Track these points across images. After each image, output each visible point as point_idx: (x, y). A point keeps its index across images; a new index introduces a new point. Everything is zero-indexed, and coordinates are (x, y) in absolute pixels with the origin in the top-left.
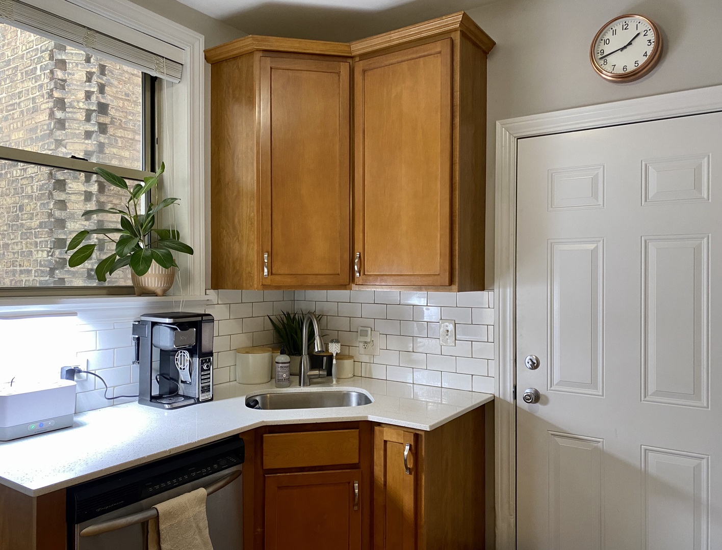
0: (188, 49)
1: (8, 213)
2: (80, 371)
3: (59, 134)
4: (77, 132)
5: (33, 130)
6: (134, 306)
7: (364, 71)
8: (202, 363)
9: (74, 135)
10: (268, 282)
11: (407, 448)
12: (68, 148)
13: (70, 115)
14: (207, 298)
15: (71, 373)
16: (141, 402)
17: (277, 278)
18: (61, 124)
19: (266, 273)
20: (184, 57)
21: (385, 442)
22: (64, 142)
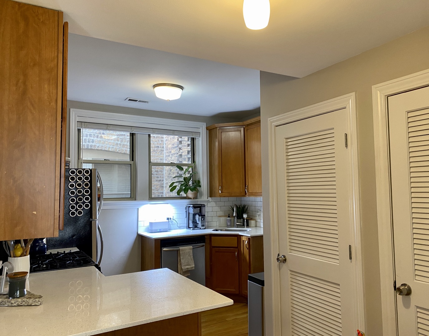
0: (201, 128)
1: (168, 172)
2: (170, 219)
3: (180, 146)
4: (185, 145)
5: (173, 145)
6: (186, 202)
7: (247, 130)
8: (202, 218)
9: (185, 146)
10: (221, 195)
11: (247, 242)
12: (183, 150)
13: (183, 139)
14: (208, 200)
15: (168, 219)
16: (187, 228)
17: (223, 193)
18: (181, 142)
19: (220, 192)
20: (200, 130)
21: (243, 241)
22: (181, 148)
